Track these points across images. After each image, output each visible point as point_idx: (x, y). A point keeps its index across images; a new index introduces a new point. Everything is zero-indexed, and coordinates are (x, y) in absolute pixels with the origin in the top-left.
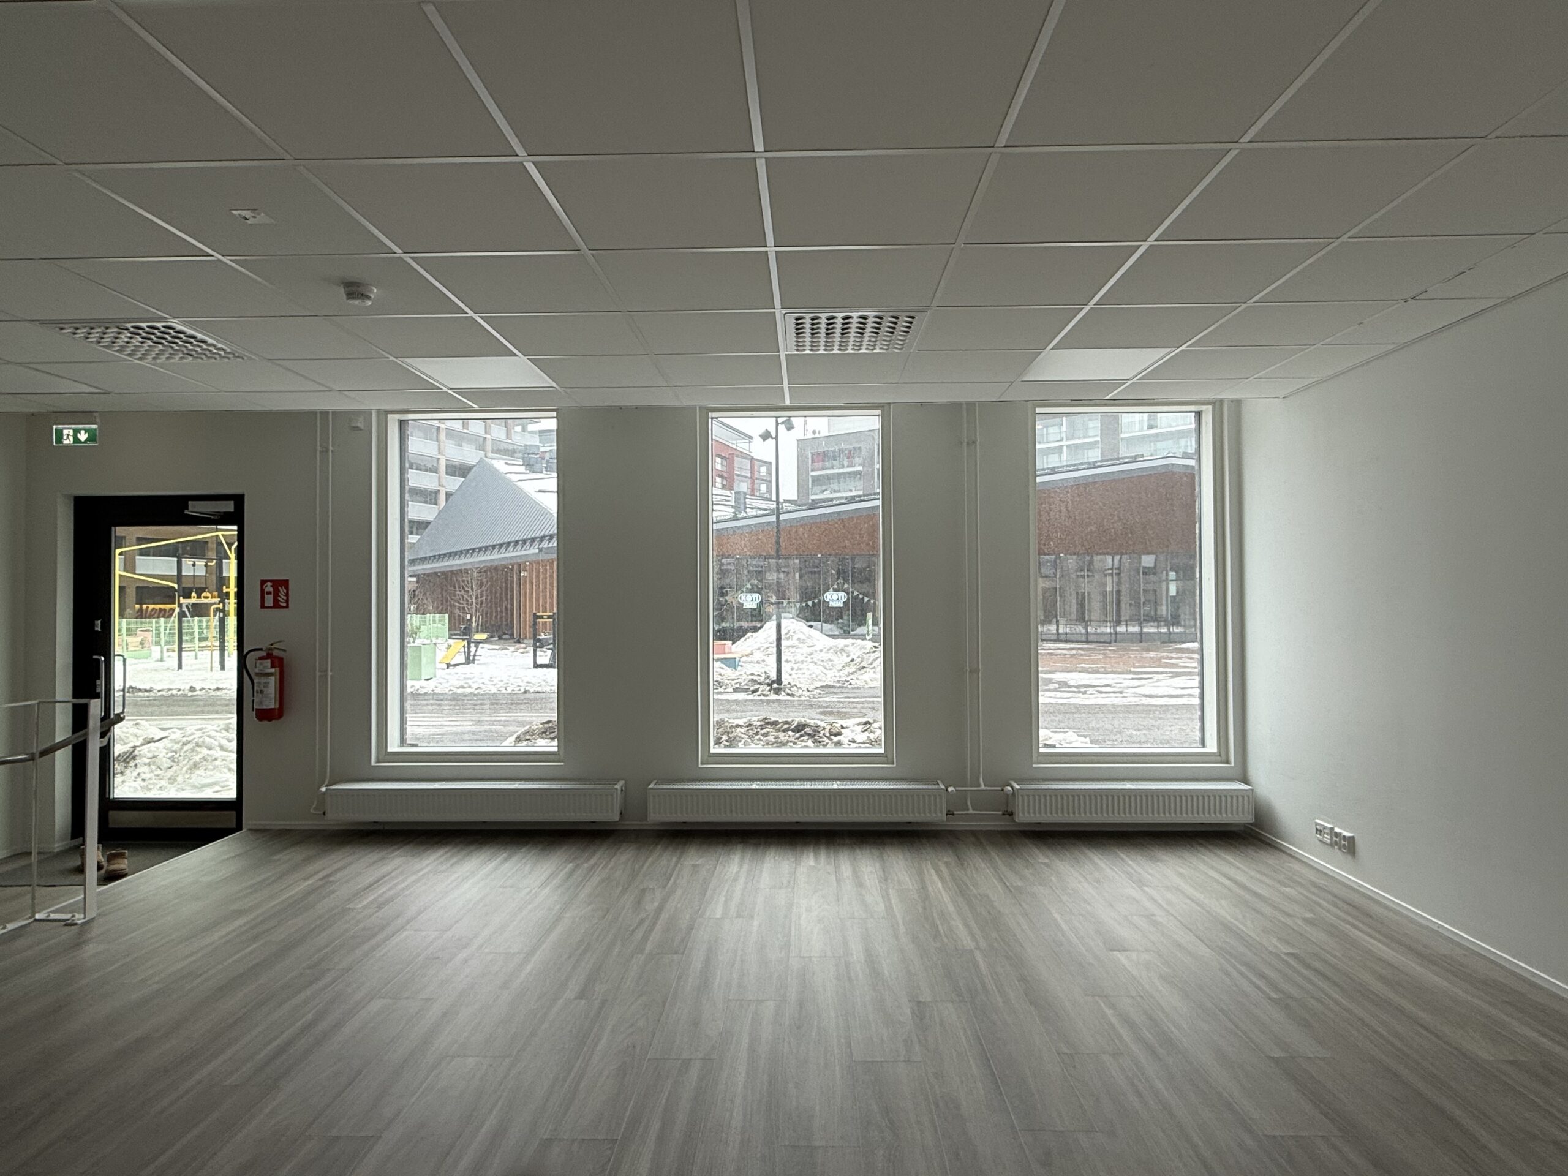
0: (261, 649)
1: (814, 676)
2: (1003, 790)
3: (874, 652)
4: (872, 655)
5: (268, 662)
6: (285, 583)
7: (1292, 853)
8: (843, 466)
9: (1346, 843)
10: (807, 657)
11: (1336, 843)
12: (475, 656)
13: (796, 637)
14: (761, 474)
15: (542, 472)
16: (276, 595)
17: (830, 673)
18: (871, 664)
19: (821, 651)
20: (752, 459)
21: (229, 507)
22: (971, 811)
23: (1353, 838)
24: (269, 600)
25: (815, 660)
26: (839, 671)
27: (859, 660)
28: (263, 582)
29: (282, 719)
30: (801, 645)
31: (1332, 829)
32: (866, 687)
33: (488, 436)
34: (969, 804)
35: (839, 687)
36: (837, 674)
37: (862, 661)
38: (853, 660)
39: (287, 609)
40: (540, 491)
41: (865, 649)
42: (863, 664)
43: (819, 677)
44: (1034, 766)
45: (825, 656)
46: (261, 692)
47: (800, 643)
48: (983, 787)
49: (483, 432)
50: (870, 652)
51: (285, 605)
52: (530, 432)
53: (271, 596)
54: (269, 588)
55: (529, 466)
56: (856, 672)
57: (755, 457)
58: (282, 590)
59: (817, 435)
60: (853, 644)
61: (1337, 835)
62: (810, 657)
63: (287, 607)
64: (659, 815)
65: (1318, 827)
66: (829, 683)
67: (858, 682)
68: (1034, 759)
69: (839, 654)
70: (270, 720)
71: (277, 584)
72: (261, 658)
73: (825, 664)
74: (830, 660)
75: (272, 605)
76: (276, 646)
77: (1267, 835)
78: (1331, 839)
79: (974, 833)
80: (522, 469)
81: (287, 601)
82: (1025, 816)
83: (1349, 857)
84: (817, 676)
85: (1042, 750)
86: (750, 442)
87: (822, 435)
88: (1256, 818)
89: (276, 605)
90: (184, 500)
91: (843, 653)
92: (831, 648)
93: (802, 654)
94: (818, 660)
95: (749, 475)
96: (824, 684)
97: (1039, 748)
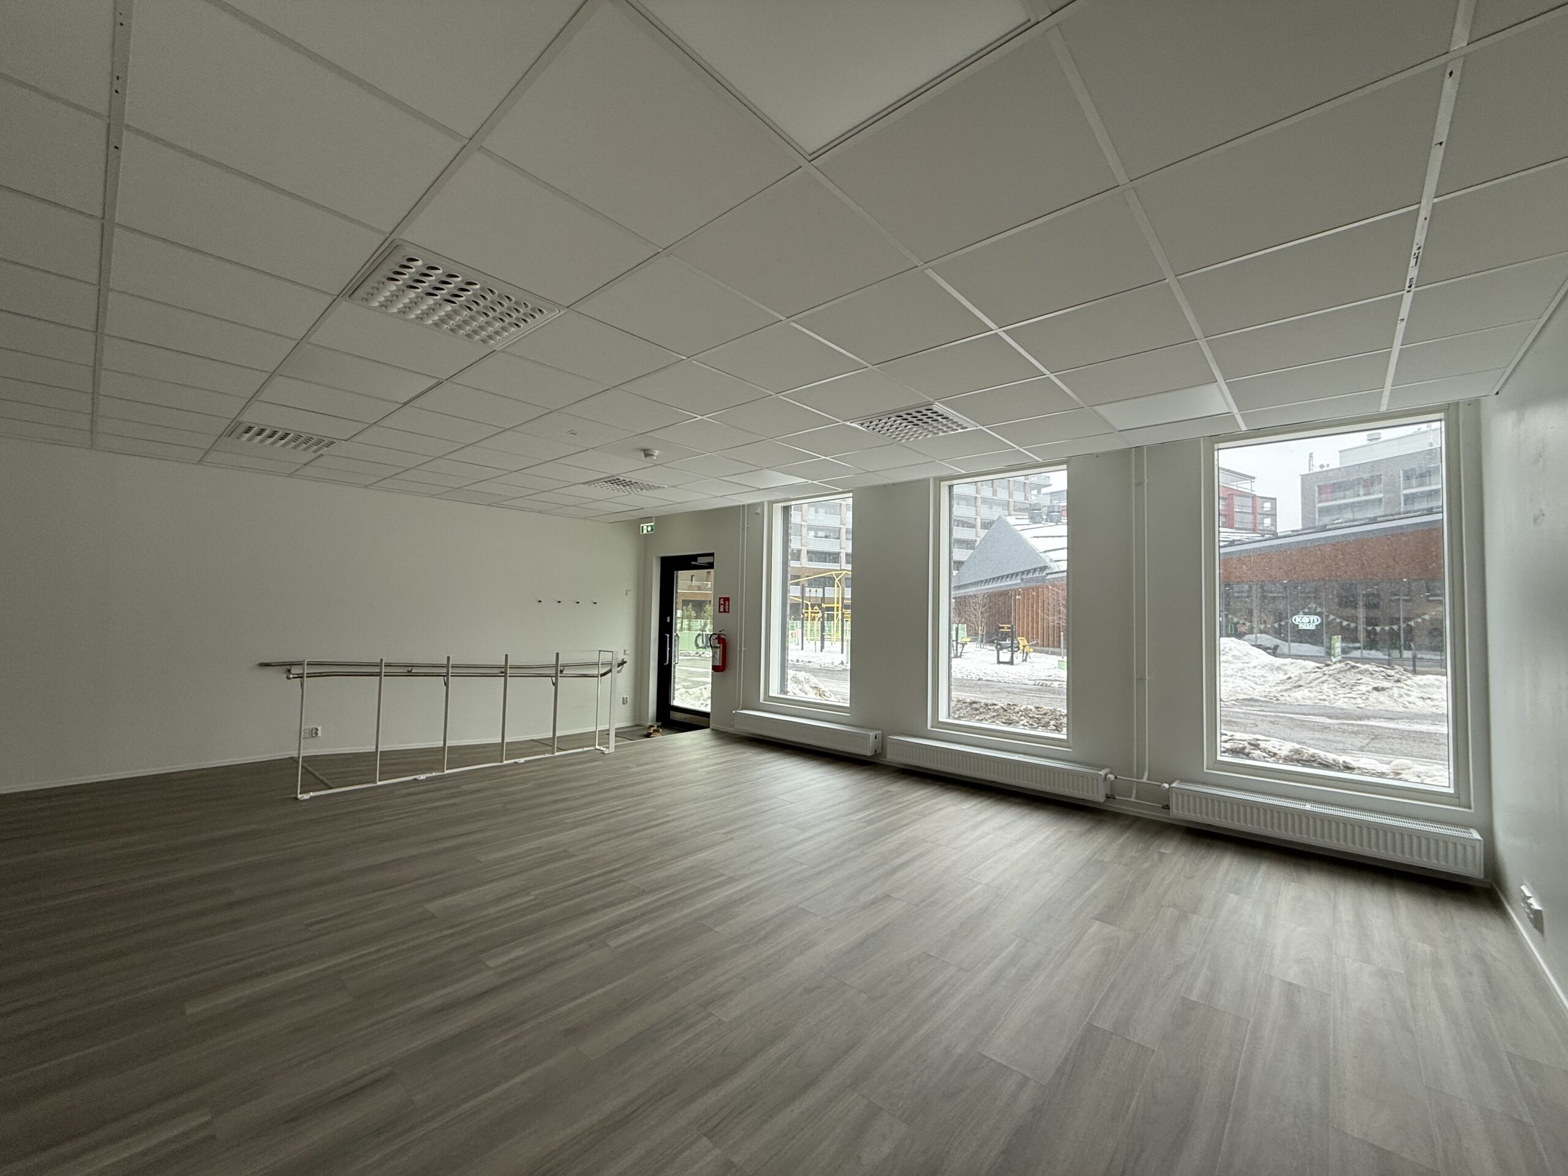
1: (1239, 689)
3: (1315, 672)
4: (1313, 675)
6: (728, 599)
8: (1359, 495)
10: (1237, 672)
12: (961, 653)
13: (1231, 654)
14: (1265, 509)
15: (1040, 523)
17: (1259, 688)
18: (1310, 683)
19: (1255, 667)
20: (1255, 496)
25: (1245, 675)
26: (1271, 687)
27: (1297, 678)
28: (720, 598)
30: (1236, 661)
32: (1296, 703)
33: (1011, 500)
35: (1266, 702)
36: (1267, 690)
37: (1299, 680)
38: (1290, 678)
39: (728, 613)
40: (1034, 537)
41: (1306, 668)
42: (1300, 683)
43: (1245, 691)
45: (1258, 672)
47: (1234, 659)
49: (1007, 497)
50: (1310, 672)
51: (728, 610)
52: (1044, 494)
54: (722, 600)
55: (1033, 519)
56: (1290, 689)
57: (1258, 495)
58: (727, 603)
59: (1325, 469)
60: (1293, 663)
62: (1240, 672)
66: (1255, 697)
67: (1288, 698)
69: (1276, 673)
73: (1257, 680)
74: (1263, 676)
80: (1027, 521)
84: (1242, 689)
86: (1252, 482)
87: (1331, 467)
90: (695, 557)
91: (1280, 671)
92: (1266, 666)
93: (1233, 669)
94: (1249, 675)
95: (1250, 511)
96: (1248, 697)
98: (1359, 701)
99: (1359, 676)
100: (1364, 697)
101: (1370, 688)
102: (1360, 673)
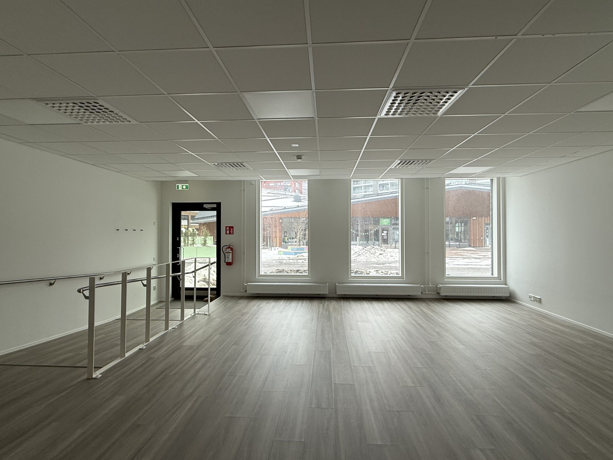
0: (227, 246)
2: (437, 286)
3: (363, 250)
5: (230, 249)
6: (232, 227)
7: (521, 304)
9: (539, 300)
11: (536, 300)
16: (230, 230)
18: (363, 253)
21: (215, 206)
22: (427, 293)
23: (540, 298)
24: (228, 232)
27: (358, 252)
28: (226, 227)
29: (233, 265)
31: (534, 296)
34: (426, 290)
38: (356, 252)
39: (233, 235)
42: (359, 254)
44: (445, 280)
46: (228, 257)
48: (431, 286)
51: (232, 233)
53: (229, 231)
54: (228, 228)
58: (232, 229)
61: (536, 298)
63: (233, 234)
64: (340, 292)
65: (530, 296)
68: (445, 278)
70: (230, 265)
71: (230, 227)
72: (227, 248)
75: (229, 233)
76: (231, 245)
77: (513, 300)
78: (534, 299)
79: (428, 299)
81: (233, 232)
82: (443, 294)
83: (539, 304)
85: (446, 276)
88: (510, 295)
89: (230, 233)
90: (202, 204)
97: (446, 275)
98: (377, 258)
99: (375, 250)
100: (378, 257)
101: (379, 254)
102: (375, 249)
